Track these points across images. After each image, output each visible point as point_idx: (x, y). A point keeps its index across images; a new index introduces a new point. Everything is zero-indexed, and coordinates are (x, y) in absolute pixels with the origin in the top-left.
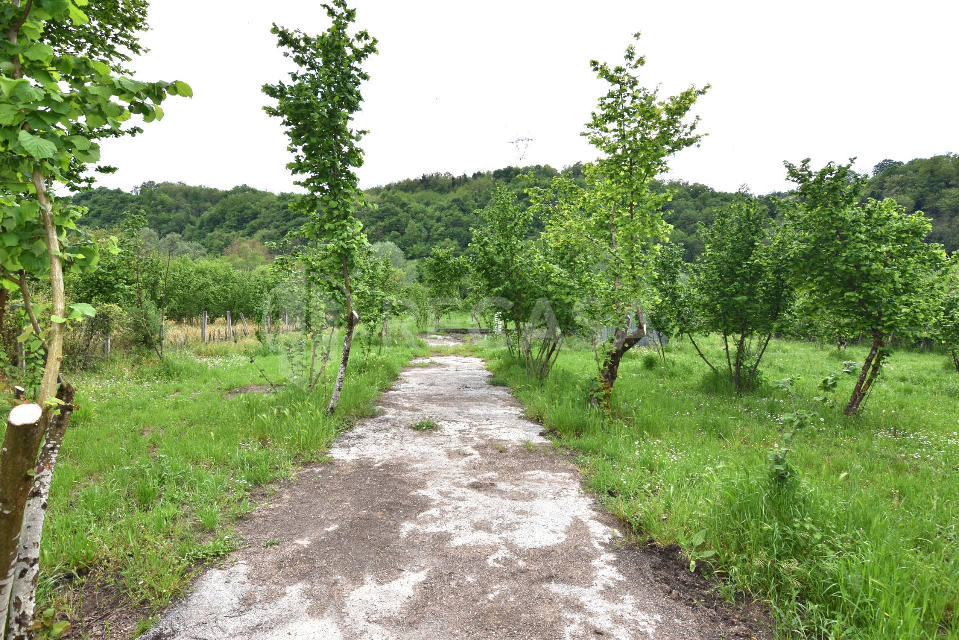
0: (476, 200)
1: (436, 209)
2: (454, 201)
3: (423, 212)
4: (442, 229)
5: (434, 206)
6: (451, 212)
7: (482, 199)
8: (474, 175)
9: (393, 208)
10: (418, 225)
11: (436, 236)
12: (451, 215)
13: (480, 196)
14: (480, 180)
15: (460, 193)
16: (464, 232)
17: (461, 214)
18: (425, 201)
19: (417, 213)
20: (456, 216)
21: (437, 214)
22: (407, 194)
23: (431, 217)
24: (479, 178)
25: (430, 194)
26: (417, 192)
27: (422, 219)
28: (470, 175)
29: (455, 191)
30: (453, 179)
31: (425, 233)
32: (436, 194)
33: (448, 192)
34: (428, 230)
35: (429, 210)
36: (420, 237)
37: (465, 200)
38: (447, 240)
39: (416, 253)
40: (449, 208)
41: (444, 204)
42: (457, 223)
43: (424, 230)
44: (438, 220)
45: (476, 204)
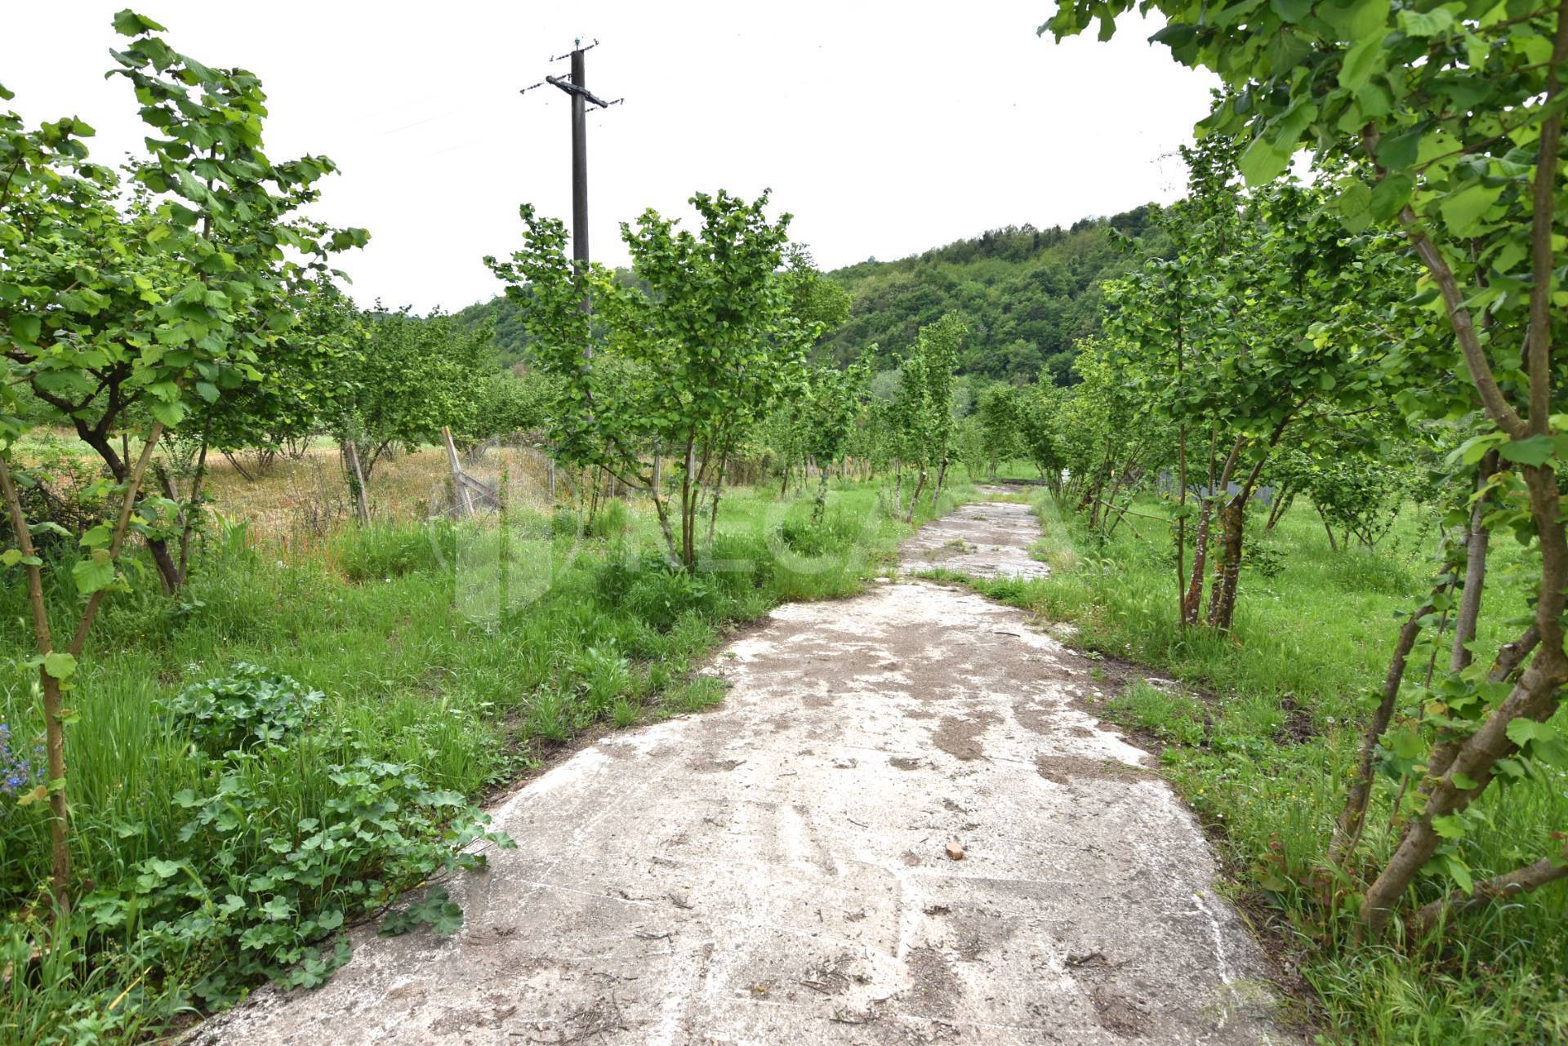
0: (1074, 272)
1: (1004, 291)
2: (1035, 275)
3: (983, 296)
4: (1012, 323)
5: (1002, 286)
6: (1029, 294)
7: (1086, 268)
8: (1075, 227)
9: (934, 293)
10: (973, 318)
11: (1001, 336)
12: (1029, 300)
13: (1082, 264)
14: (1083, 234)
15: (1048, 260)
16: (1050, 328)
17: (1046, 297)
18: (987, 277)
19: (972, 298)
20: (1038, 301)
21: (1006, 299)
22: (957, 266)
23: (995, 305)
24: (1082, 232)
25: (995, 265)
26: (973, 262)
27: (980, 309)
28: (1066, 227)
29: (1038, 257)
30: (1037, 235)
31: (983, 332)
32: (1007, 264)
33: (1026, 259)
34: (989, 326)
35: (993, 292)
36: (975, 337)
37: (1055, 273)
38: (1019, 341)
39: (968, 364)
40: (1025, 288)
41: (1019, 282)
42: (1038, 313)
43: (981, 326)
44: (1007, 309)
45: (1074, 279)
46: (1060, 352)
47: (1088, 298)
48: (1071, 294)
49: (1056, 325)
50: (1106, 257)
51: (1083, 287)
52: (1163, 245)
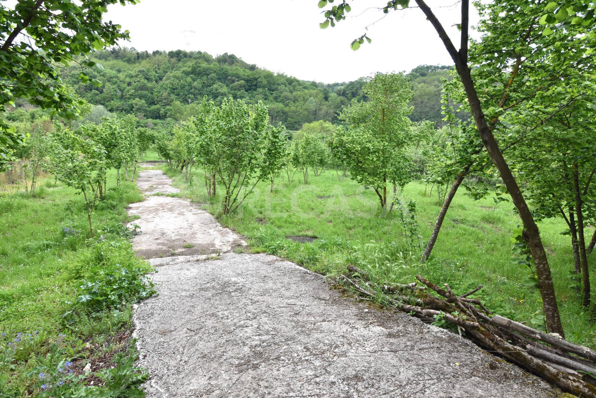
0: (156, 72)
1: (126, 76)
2: (140, 71)
3: (117, 77)
4: (133, 91)
5: (125, 74)
6: (138, 79)
7: (160, 71)
8: (154, 53)
9: (92, 73)
10: (114, 86)
11: (128, 96)
12: (139, 81)
13: (159, 69)
14: (158, 57)
15: (144, 65)
16: (150, 95)
17: (146, 81)
18: (117, 68)
19: (111, 78)
20: (142, 83)
21: (128, 80)
22: (101, 61)
23: (123, 82)
24: (157, 55)
25: (120, 63)
26: (109, 60)
27: (116, 83)
28: (150, 52)
29: (140, 63)
30: (138, 54)
31: (119, 93)
32: (126, 64)
33: (134, 63)
34: (122, 91)
35: (121, 76)
36: (116, 95)
37: (148, 72)
38: (137, 99)
39: (114, 107)
40: (137, 76)
41: (133, 73)
42: (143, 88)
43: (118, 91)
44: (129, 84)
45: (157, 75)
46: (155, 105)
47: (164, 84)
48: (156, 81)
49: (152, 94)
50: (168, 68)
51: (161, 79)
52: (189, 67)
